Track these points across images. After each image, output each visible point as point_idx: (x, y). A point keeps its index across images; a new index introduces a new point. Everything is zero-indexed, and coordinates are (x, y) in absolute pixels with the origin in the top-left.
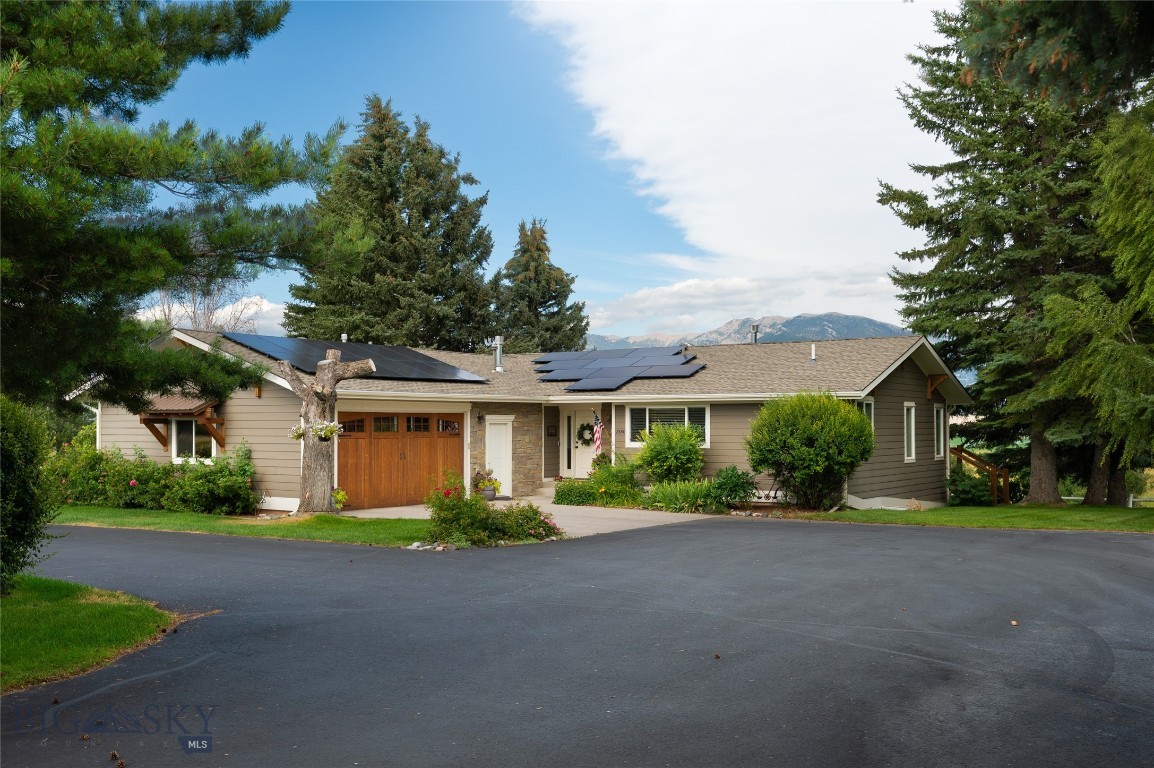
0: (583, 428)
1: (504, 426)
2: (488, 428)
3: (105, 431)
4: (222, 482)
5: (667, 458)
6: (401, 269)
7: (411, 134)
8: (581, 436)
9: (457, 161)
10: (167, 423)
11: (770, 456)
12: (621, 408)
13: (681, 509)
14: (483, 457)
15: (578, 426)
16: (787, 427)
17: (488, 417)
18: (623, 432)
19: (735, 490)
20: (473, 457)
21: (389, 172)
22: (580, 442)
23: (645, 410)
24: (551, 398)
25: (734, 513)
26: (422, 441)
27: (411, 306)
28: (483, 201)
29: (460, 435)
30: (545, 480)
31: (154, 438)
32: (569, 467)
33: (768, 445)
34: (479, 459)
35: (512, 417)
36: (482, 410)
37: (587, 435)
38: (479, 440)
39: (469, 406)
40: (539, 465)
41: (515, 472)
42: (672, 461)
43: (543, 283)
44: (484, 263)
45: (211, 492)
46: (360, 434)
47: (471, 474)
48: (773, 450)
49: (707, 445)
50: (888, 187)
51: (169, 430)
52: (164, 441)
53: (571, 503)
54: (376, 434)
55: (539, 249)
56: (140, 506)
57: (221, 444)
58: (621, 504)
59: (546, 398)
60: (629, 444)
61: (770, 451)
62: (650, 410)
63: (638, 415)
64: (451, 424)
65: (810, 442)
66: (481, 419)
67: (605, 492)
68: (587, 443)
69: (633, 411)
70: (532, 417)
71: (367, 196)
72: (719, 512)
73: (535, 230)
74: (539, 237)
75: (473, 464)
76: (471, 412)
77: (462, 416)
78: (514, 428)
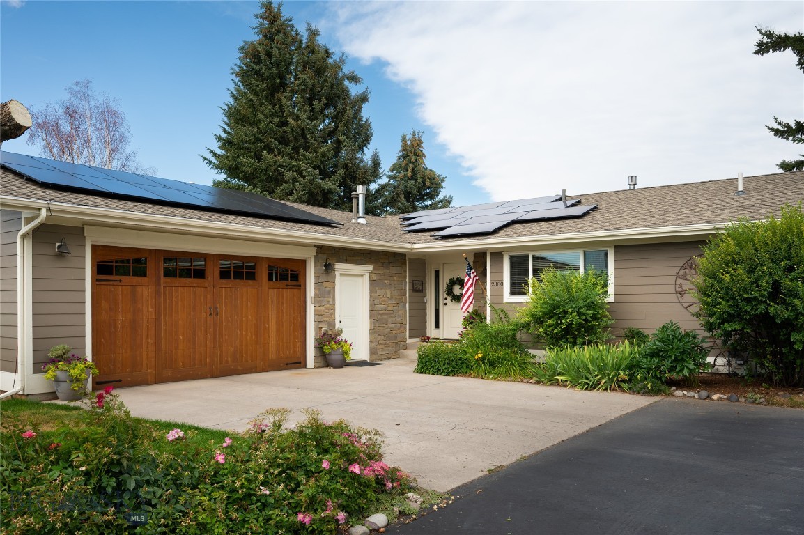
0: (453, 283)
1: (360, 279)
2: (338, 279)
5: (565, 312)
8: (450, 291)
9: (343, 62)
11: (748, 308)
12: (497, 255)
13: (594, 387)
14: (333, 314)
15: (447, 280)
16: (777, 262)
17: (339, 267)
18: (501, 284)
19: (683, 360)
20: (317, 313)
21: (278, 65)
22: (449, 299)
23: (526, 255)
24: (415, 246)
25: (679, 393)
26: (244, 292)
27: (294, 180)
28: (364, 99)
29: (301, 287)
30: (409, 341)
32: (437, 326)
33: (745, 289)
34: (326, 316)
35: (370, 268)
36: (330, 256)
37: (457, 290)
38: (326, 294)
39: (313, 251)
40: (403, 324)
41: (372, 332)
42: (574, 318)
43: (419, 180)
44: (365, 149)
46: (139, 279)
47: (316, 334)
48: (755, 299)
49: (611, 299)
53: (438, 372)
54: (168, 279)
55: (416, 154)
58: (505, 376)
59: (410, 246)
60: (508, 298)
61: (748, 300)
62: (534, 257)
63: (519, 265)
64: (288, 272)
66: (328, 268)
67: (483, 359)
68: (457, 299)
69: (512, 259)
70: (394, 270)
71: (258, 86)
72: (655, 392)
73: (413, 140)
74: (416, 145)
75: (318, 322)
76: (316, 257)
77: (303, 263)
78: (372, 281)
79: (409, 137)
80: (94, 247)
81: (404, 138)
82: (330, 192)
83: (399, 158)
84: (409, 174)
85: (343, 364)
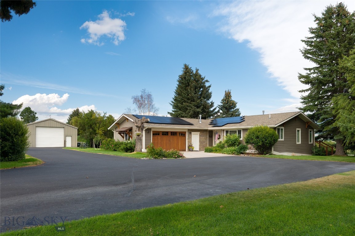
1: (197, 135)
2: (192, 135)
3: (115, 136)
4: (129, 145)
6: (189, 102)
7: (194, 72)
9: (204, 77)
10: (124, 133)
12: (223, 130)
13: (229, 154)
16: (252, 134)
17: (193, 133)
18: (224, 136)
19: (241, 149)
20: (188, 141)
21: (187, 80)
23: (228, 131)
24: (208, 128)
25: (241, 155)
26: (175, 138)
27: (190, 109)
28: (210, 86)
29: (185, 137)
31: (121, 137)
32: (215, 144)
33: (248, 138)
34: (190, 142)
35: (199, 133)
36: (190, 131)
38: (190, 138)
39: (187, 130)
40: (207, 144)
41: (200, 145)
42: (230, 142)
43: (229, 104)
44: (210, 100)
45: (127, 148)
46: (158, 136)
47: (188, 145)
49: (241, 139)
50: (300, 74)
51: (124, 135)
52: (123, 137)
53: (208, 152)
54: (163, 136)
55: (228, 96)
56: (116, 151)
57: (131, 138)
58: (218, 152)
61: (248, 140)
62: (230, 131)
63: (227, 132)
64: (183, 134)
65: (258, 137)
66: (190, 133)
67: (215, 150)
69: (226, 131)
70: (205, 133)
72: (237, 154)
73: (228, 92)
74: (228, 94)
75: (188, 143)
76: (188, 131)
77: (186, 132)
78: (200, 135)
79: (227, 91)
80: (153, 131)
81: (226, 91)
82: (199, 112)
83: (224, 97)
84: (226, 102)
85: (192, 151)
